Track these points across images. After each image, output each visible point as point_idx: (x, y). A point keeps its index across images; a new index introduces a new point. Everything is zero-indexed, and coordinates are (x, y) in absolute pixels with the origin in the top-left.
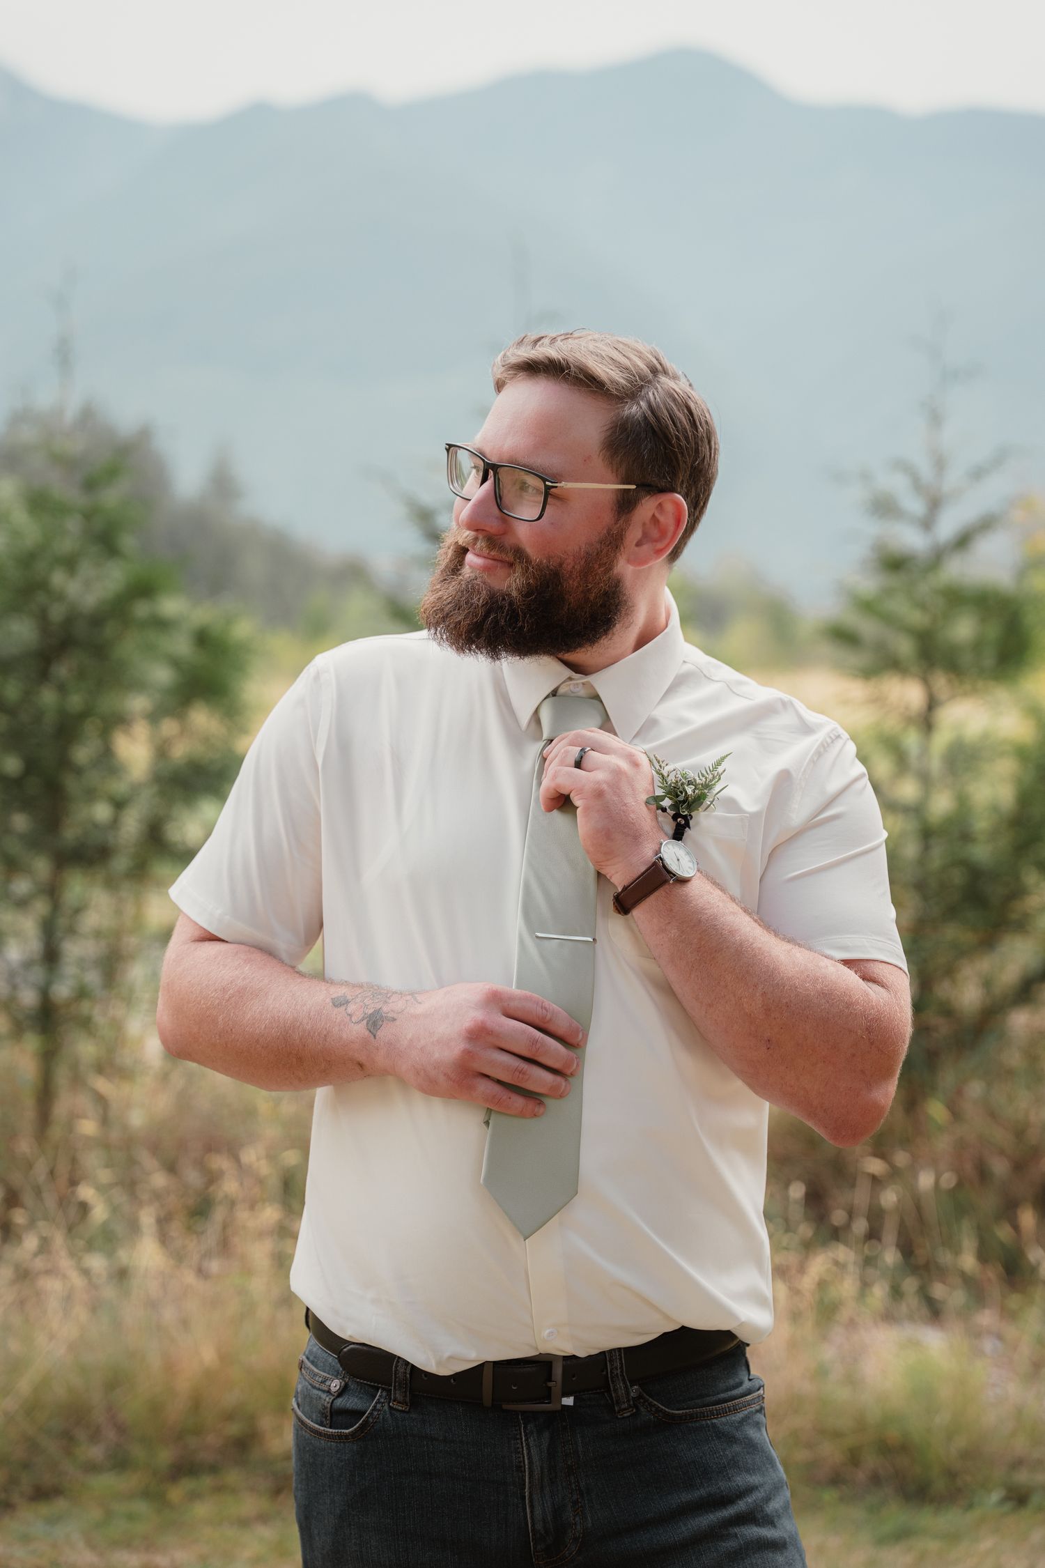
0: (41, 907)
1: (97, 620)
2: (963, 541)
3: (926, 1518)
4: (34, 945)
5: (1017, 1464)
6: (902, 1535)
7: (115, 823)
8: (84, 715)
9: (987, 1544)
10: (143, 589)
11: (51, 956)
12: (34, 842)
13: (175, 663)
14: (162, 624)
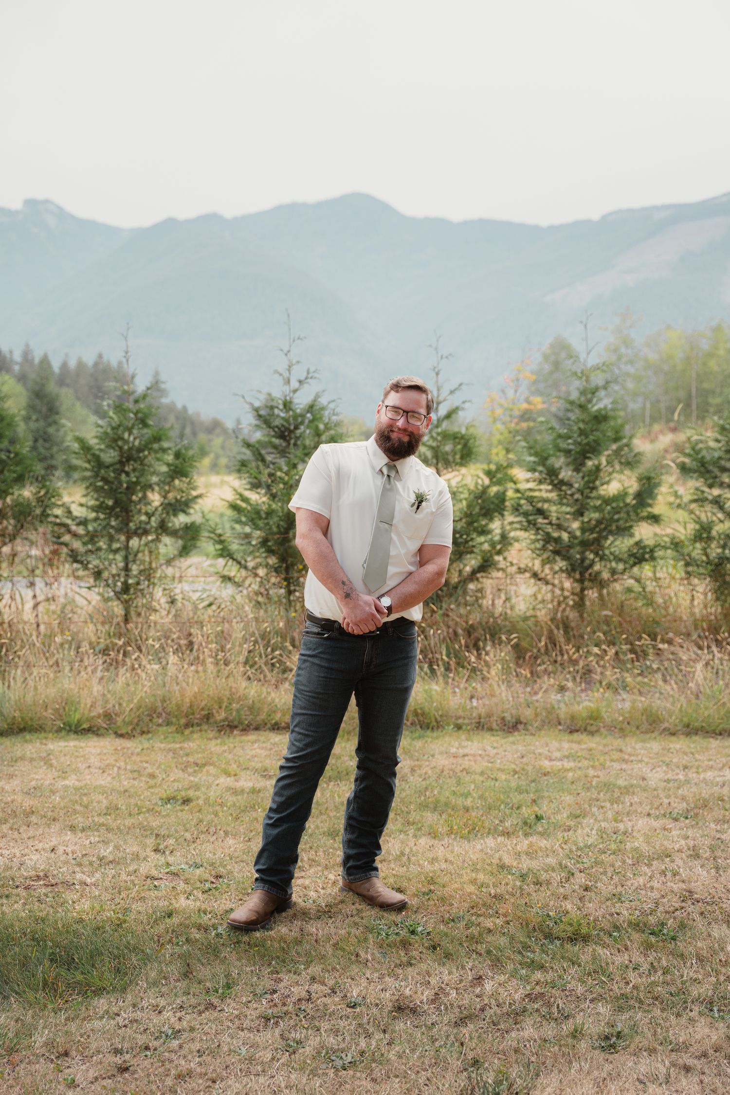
0: (123, 553)
1: (140, 450)
2: (448, 416)
3: (429, 733)
4: (121, 565)
5: (459, 718)
6: (420, 737)
7: (149, 523)
8: (137, 483)
9: (447, 739)
10: (157, 439)
11: (127, 569)
12: (119, 530)
13: (168, 465)
14: (164, 450)
